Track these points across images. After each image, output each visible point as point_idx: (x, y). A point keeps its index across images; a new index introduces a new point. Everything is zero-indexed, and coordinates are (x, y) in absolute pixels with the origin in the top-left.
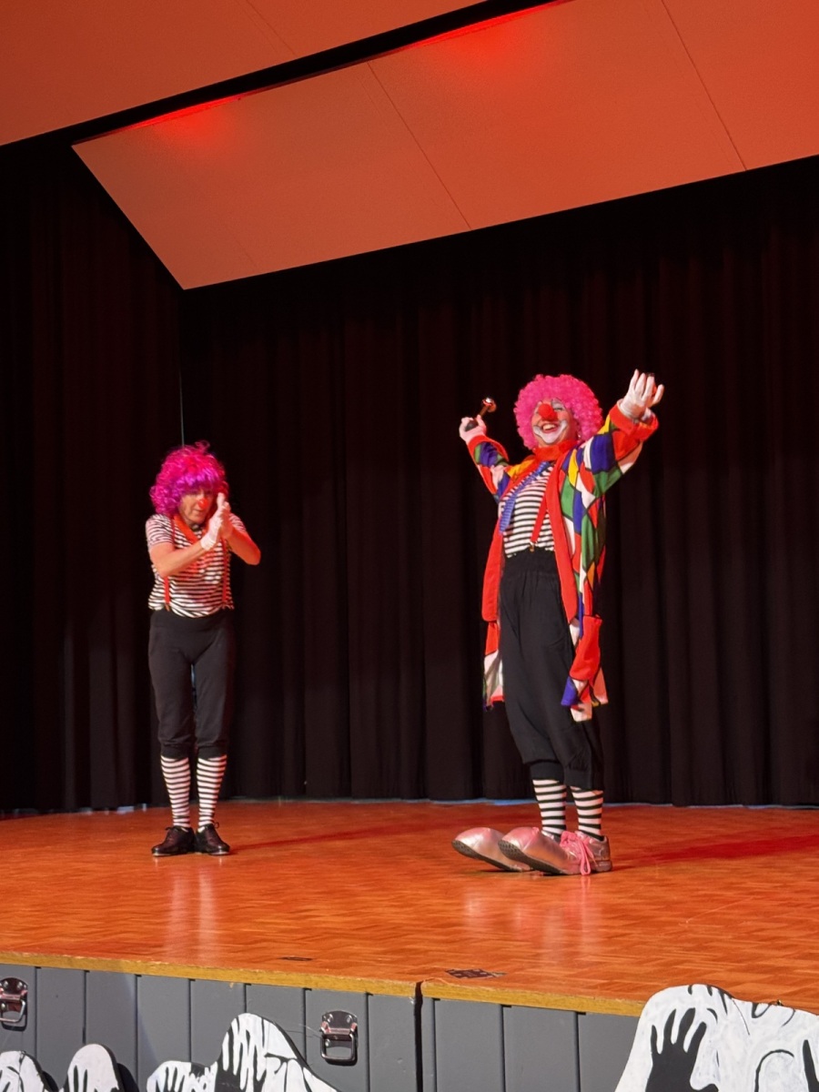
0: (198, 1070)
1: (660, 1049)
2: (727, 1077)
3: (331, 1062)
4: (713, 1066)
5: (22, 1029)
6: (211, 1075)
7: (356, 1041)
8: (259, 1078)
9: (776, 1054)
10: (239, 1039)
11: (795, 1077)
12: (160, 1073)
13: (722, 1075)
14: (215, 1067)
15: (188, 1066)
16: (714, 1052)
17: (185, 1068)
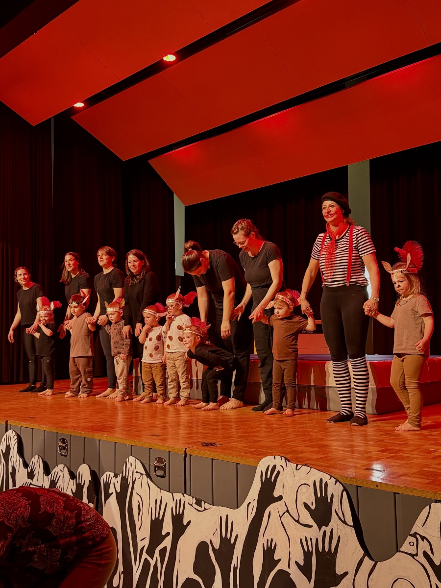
0: (116, 476)
1: (263, 481)
2: (286, 493)
3: (157, 476)
4: (281, 488)
5: (66, 456)
6: (119, 478)
7: (165, 469)
8: (134, 480)
9: (304, 485)
10: (129, 465)
11: (311, 495)
12: (105, 476)
13: (285, 492)
14: (121, 475)
15: (113, 474)
16: (282, 483)
17: (112, 474)
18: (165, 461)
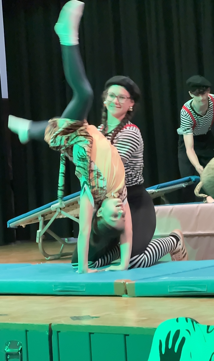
18: (20, 344)
